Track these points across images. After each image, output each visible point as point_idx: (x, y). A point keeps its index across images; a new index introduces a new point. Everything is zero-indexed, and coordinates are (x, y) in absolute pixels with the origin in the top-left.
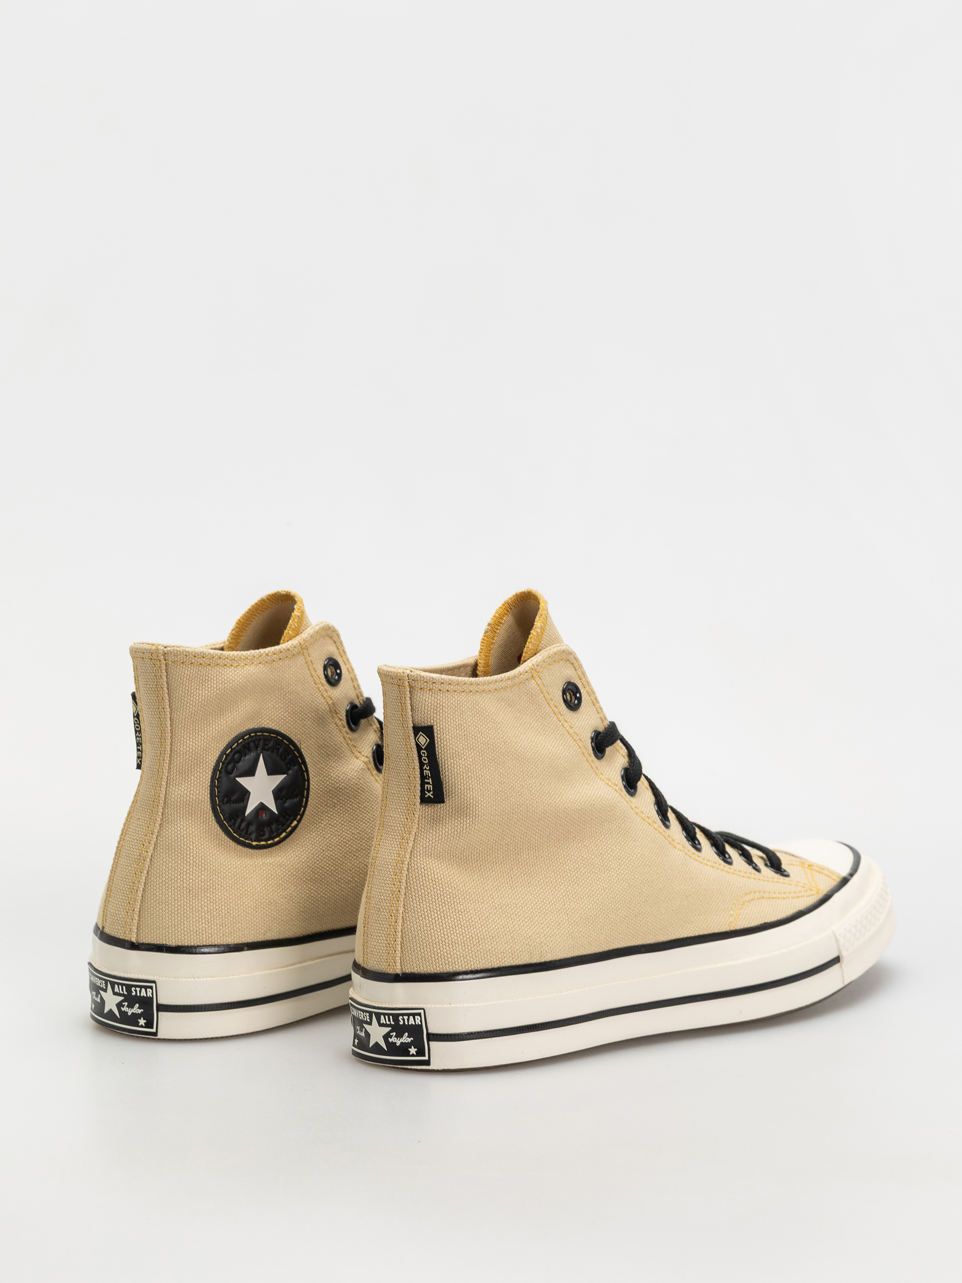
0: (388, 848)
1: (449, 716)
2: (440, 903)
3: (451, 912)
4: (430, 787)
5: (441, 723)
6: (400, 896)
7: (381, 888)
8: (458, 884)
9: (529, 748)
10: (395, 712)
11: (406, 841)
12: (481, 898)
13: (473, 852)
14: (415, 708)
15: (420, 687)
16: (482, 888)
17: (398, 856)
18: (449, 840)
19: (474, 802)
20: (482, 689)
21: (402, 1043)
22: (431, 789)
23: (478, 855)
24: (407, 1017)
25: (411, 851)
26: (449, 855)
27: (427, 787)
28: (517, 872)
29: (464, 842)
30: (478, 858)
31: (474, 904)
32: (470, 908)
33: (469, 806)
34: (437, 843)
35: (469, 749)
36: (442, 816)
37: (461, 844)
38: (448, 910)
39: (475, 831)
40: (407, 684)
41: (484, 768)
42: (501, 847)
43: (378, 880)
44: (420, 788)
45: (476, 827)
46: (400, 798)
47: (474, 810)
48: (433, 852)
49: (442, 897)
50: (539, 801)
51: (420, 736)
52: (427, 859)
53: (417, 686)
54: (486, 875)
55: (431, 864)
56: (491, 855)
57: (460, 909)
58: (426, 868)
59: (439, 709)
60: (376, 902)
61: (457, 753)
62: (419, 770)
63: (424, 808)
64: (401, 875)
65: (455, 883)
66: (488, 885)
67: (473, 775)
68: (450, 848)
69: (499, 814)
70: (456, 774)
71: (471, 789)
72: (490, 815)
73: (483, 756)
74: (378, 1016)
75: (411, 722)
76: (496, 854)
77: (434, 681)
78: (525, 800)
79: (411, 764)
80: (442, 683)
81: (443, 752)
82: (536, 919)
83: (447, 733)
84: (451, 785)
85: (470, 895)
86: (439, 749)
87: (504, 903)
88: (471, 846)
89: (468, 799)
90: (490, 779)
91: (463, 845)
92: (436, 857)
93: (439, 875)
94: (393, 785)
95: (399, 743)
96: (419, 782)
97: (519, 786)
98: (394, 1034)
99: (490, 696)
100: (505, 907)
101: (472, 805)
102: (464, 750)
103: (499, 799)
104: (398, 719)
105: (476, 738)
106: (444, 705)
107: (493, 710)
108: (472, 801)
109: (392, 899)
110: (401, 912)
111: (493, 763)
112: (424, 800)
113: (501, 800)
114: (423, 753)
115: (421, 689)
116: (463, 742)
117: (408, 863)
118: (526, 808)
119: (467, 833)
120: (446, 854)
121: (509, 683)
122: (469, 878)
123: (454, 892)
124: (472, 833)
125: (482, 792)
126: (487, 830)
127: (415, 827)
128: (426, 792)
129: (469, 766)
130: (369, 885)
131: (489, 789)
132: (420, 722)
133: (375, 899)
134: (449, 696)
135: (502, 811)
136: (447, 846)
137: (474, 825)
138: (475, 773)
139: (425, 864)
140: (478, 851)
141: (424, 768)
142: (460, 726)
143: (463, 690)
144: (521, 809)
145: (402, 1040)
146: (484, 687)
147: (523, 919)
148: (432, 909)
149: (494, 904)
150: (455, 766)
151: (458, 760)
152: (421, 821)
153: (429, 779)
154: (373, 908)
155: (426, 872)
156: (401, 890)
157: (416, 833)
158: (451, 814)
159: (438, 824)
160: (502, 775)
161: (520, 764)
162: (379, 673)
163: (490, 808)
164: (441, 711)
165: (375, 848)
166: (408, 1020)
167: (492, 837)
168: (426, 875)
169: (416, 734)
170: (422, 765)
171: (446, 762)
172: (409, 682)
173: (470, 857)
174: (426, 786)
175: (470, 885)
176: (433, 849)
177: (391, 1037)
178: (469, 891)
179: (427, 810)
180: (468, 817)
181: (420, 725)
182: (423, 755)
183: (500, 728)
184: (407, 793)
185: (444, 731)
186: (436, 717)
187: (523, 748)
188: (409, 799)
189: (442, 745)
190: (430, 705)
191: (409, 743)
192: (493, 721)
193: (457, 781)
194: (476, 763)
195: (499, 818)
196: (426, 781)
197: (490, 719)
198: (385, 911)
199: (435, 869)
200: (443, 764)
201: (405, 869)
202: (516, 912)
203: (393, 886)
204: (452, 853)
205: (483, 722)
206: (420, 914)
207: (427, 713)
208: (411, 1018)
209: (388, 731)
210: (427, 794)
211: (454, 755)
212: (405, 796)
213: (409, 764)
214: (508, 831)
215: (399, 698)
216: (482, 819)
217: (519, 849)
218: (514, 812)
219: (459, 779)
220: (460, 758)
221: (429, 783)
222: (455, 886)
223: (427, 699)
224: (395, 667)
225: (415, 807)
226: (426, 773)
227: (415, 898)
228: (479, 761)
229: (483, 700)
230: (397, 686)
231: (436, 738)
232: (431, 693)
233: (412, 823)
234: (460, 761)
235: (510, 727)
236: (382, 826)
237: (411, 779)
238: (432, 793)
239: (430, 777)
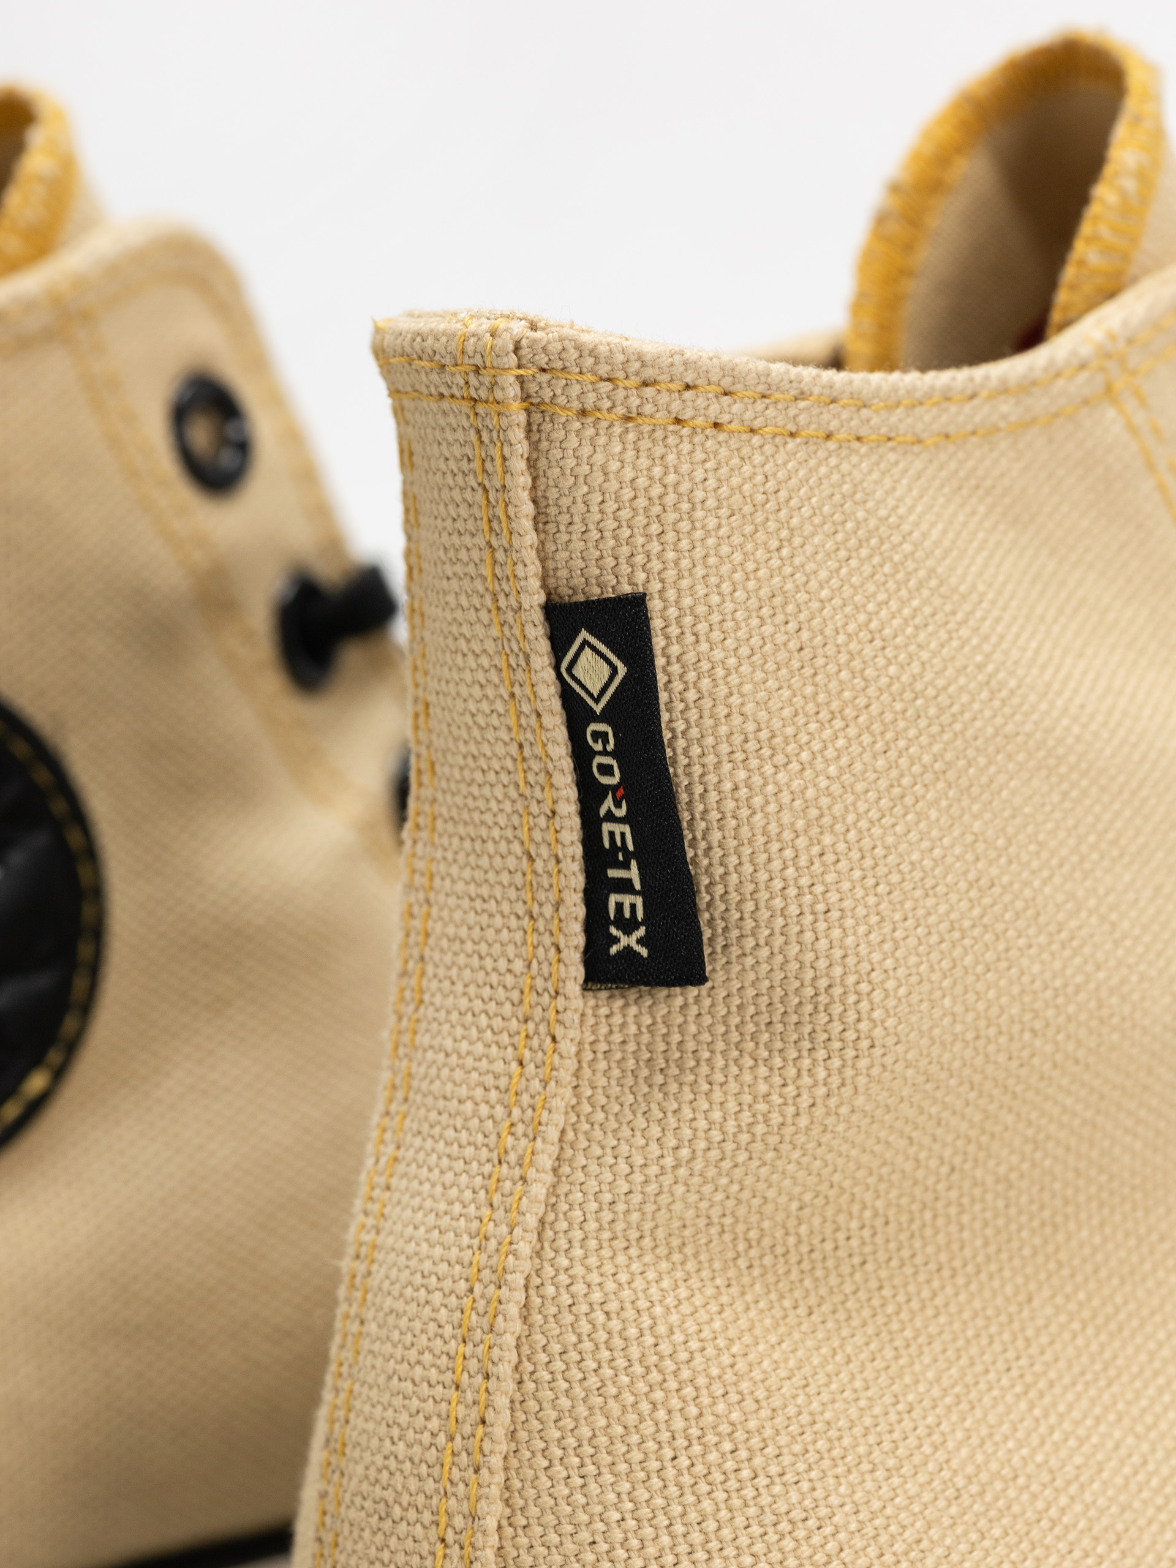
0: (428, 1204)
1: (725, 550)
2: (687, 1480)
3: (740, 1521)
4: (633, 907)
5: (685, 583)
6: (487, 1446)
7: (398, 1401)
8: (772, 1382)
9: (1100, 718)
10: (455, 538)
11: (517, 1172)
12: (887, 1446)
13: (842, 1218)
14: (553, 511)
15: (576, 405)
16: (888, 1399)
17: (476, 1242)
18: (726, 1165)
19: (851, 979)
20: (884, 430)
22: (640, 915)
23: (866, 1233)
25: (542, 1222)
26: (727, 1237)
27: (619, 906)
28: (1049, 1311)
29: (801, 1174)
30: (868, 1249)
31: (854, 1477)
32: (834, 1500)
33: (823, 999)
34: (667, 1180)
35: (824, 715)
36: (691, 1045)
37: (787, 1182)
38: (724, 1514)
39: (854, 1118)
40: (513, 390)
41: (898, 810)
42: (977, 1192)
43: (379, 1362)
44: (581, 911)
45: (860, 1101)
46: (488, 963)
47: (851, 1016)
48: (648, 1226)
49: (697, 1449)
50: (1153, 973)
51: (581, 648)
52: (621, 1259)
53: (562, 400)
54: (908, 1333)
55: (639, 1284)
56: (928, 1232)
57: (782, 1507)
58: (613, 1306)
59: (671, 516)
60: (372, 1472)
61: (764, 735)
62: (576, 822)
63: (604, 1011)
64: (489, 1338)
65: (757, 1374)
66: (917, 1382)
67: (841, 847)
68: (730, 1203)
69: (970, 1036)
70: (761, 840)
71: (835, 914)
72: (925, 1042)
73: (892, 754)
75: (535, 583)
76: (953, 1228)
77: (649, 373)
78: (1089, 968)
79: (538, 793)
80: (688, 387)
81: (694, 732)
82: (1147, 1539)
83: (716, 635)
84: (734, 897)
85: (833, 1433)
86: (676, 714)
87: (994, 1466)
88: (832, 1193)
89: (822, 964)
90: (927, 863)
91: (797, 1190)
92: (662, 1251)
93: (678, 1337)
94: (452, 901)
95: (477, 691)
96: (579, 881)
97: (1060, 898)
99: (918, 465)
100: (998, 1486)
101: (837, 991)
102: (801, 720)
103: (968, 960)
104: (471, 569)
105: (857, 664)
106: (699, 495)
107: (935, 534)
108: (838, 971)
109: (448, 1460)
110: (491, 1523)
111: (941, 785)
112: (604, 970)
113: (980, 969)
114: (596, 735)
115: (583, 413)
116: (796, 681)
117: (527, 1278)
118: (1093, 1005)
119: (816, 1130)
120: (714, 1230)
121: (1004, 408)
122: (824, 1350)
123: (752, 1424)
124: (840, 1128)
125: (887, 928)
126: (911, 1113)
127: (558, 1103)
128: (613, 931)
129: (824, 801)
130: (340, 1383)
131: (920, 912)
132: (578, 581)
133: (367, 1456)
134: (724, 452)
135: (982, 1024)
136: (719, 1196)
137: (847, 1091)
138: (852, 835)
139: (610, 1286)
140: (868, 1214)
141: (603, 811)
142: (778, 601)
143: (791, 427)
144: (1071, 1009)
146: (893, 419)
147: (1086, 1542)
148: (645, 1512)
149: (946, 1474)
150: (758, 801)
151: (768, 769)
152: (587, 1072)
153: (626, 866)
154: (358, 1500)
155: (615, 1324)
156: (490, 1416)
157: (563, 1132)
158: (735, 1037)
159: (673, 1087)
160: (980, 847)
161: (1065, 795)
162: (380, 353)
163: (924, 1006)
164: (685, 526)
165: (370, 1206)
167: (936, 1147)
168: (617, 1342)
169: (559, 643)
170: (590, 794)
171: (712, 778)
172: (521, 380)
173: (829, 1246)
174: (613, 899)
175: (834, 1386)
176: (649, 1208)
178: (828, 1415)
179: (617, 1019)
180: (821, 1054)
181: (581, 598)
182: (599, 747)
183: (972, 623)
184: (518, 936)
185: (702, 627)
186: (660, 556)
187: (1076, 719)
188: (529, 966)
189: (691, 695)
190: (627, 493)
191: (528, 690)
192: (933, 583)
193: (763, 876)
194: (860, 787)
195: (969, 1053)
196: (613, 873)
197: (922, 573)
198: (412, 1515)
199: (658, 1310)
200: (698, 789)
201: (513, 1310)
202: (1053, 1512)
203: (454, 1395)
204: (740, 1228)
205: (891, 585)
206: (585, 1536)
207: (616, 538)
209: (427, 635)
210: (616, 940)
211: (751, 746)
212: (511, 950)
213: (527, 792)
214: (1010, 1119)
215: (476, 465)
216: (889, 1060)
217: (1058, 1202)
218: (1038, 1025)
219: (776, 865)
220: (780, 759)
221: (625, 886)
222: (761, 1394)
223: (614, 466)
224: (455, 314)
225: (560, 1002)
226: (612, 834)
227: (559, 1453)
228: (871, 776)
229: (888, 482)
230: (465, 406)
231: (660, 661)
232: (631, 436)
233: (545, 1083)
234: (782, 777)
235: (1015, 618)
236: (400, 1095)
237: (539, 865)
238: (641, 932)
239: (633, 855)
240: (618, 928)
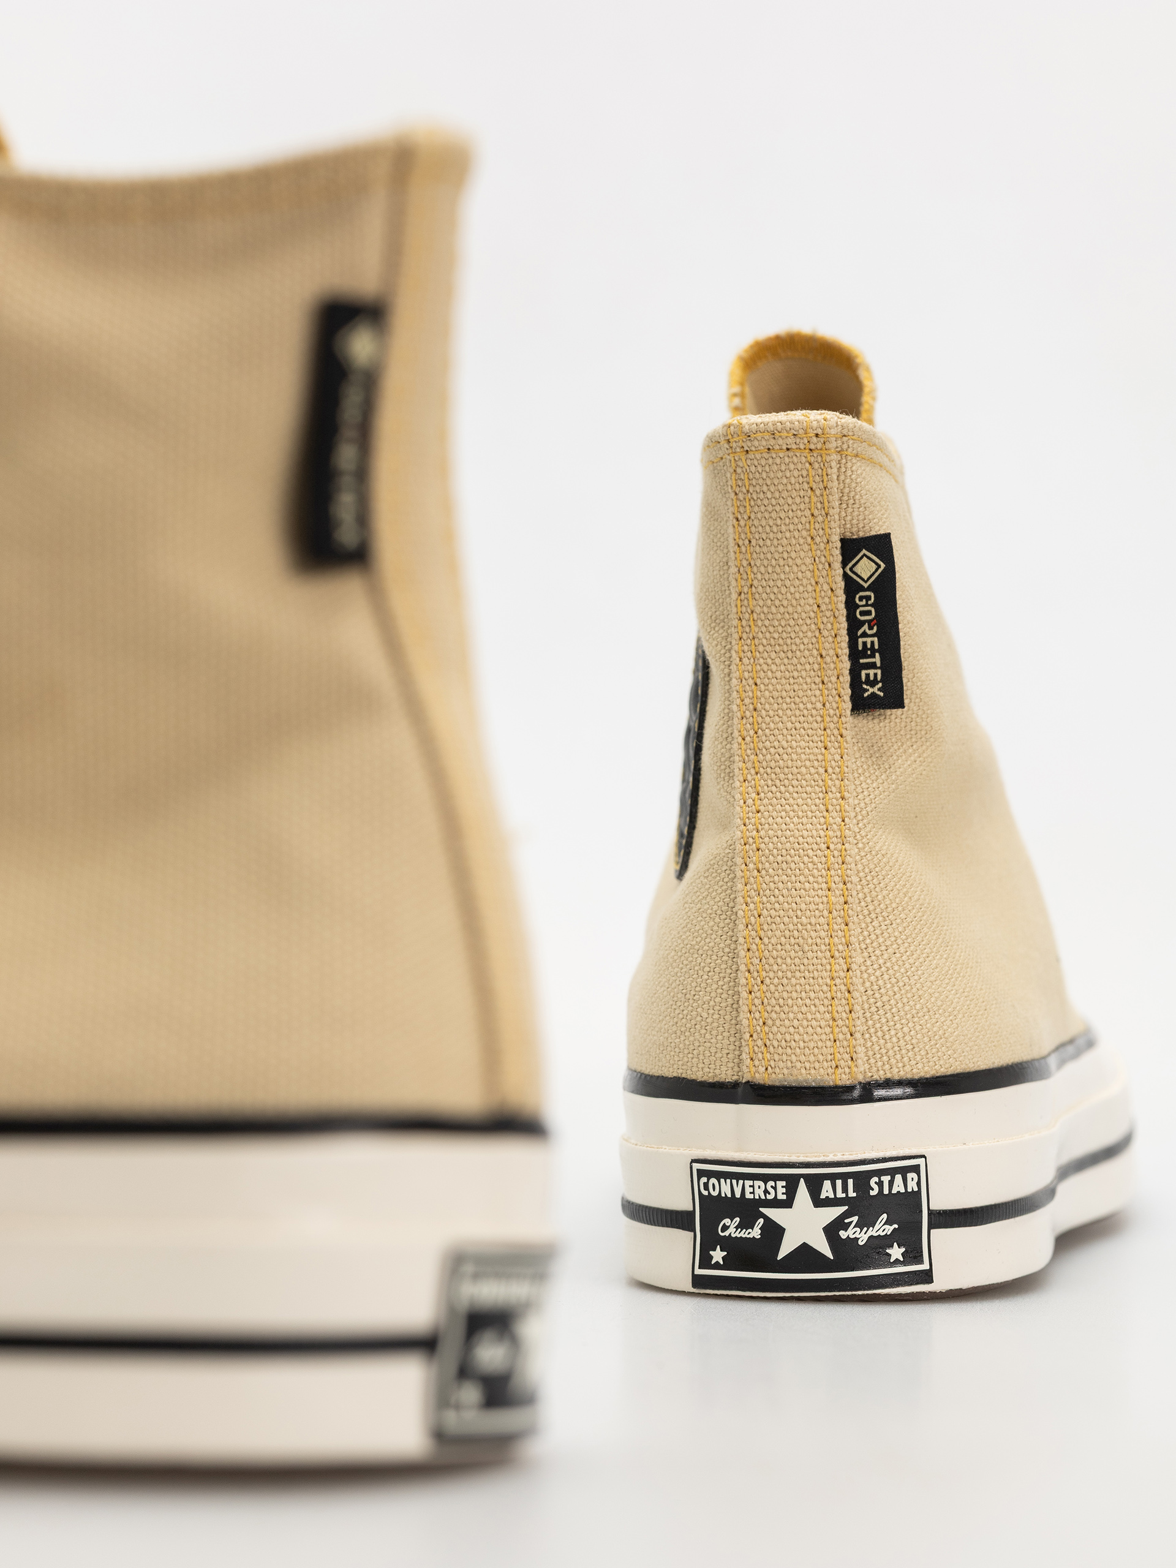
0: (791, 814)
4: (876, 675)
11: (838, 795)
14: (845, 498)
15: (855, 452)
17: (824, 827)
21: (871, 1237)
22: (880, 678)
24: (889, 1178)
27: (868, 675)
44: (849, 680)
46: (801, 706)
51: (861, 558)
53: (849, 449)
62: (848, 638)
63: (864, 721)
74: (814, 1184)
75: (838, 530)
79: (828, 627)
94: (773, 681)
96: (847, 665)
98: (855, 1219)
109: (830, 921)
112: (861, 704)
114: (863, 597)
128: (865, 686)
132: (854, 530)
145: (872, 1232)
153: (870, 657)
156: (850, 900)
165: (748, 821)
166: (891, 1183)
169: (848, 557)
170: (854, 625)
172: (837, 440)
174: (865, 672)
177: (846, 1227)
179: (870, 725)
181: (854, 538)
182: (863, 603)
184: (818, 693)
188: (823, 706)
191: (829, 579)
196: (864, 660)
203: (829, 893)
208: (898, 1178)
210: (866, 691)
212: (814, 700)
213: (821, 627)
215: (809, 479)
221: (873, 666)
225: (841, 720)
226: (865, 643)
230: (805, 453)
231: (898, 561)
233: (842, 756)
237: (828, 659)
238: (880, 685)
239: (877, 651)
240: (867, 685)
